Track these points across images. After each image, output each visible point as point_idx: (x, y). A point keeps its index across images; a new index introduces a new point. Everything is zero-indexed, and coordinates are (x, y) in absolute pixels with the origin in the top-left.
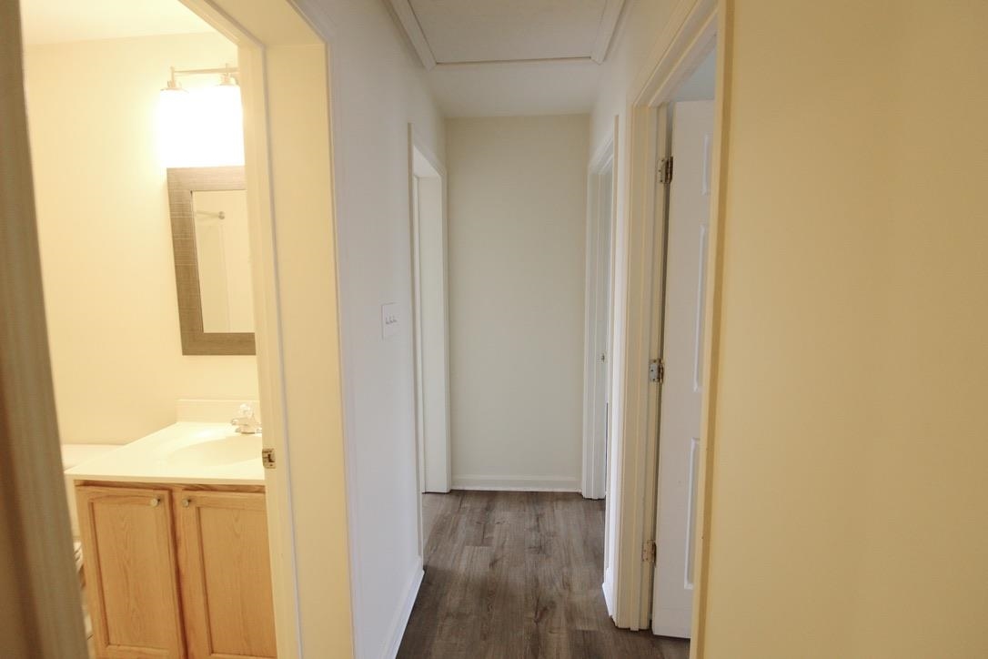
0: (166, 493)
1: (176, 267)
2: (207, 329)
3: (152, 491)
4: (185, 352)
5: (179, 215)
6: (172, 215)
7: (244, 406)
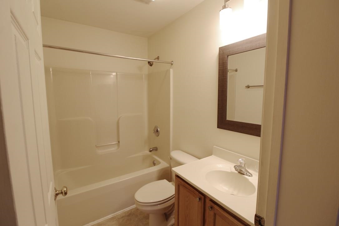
0: (203, 197)
1: (218, 90)
2: (228, 119)
3: (198, 193)
4: (218, 127)
5: (222, 67)
6: (219, 68)
7: (240, 160)
